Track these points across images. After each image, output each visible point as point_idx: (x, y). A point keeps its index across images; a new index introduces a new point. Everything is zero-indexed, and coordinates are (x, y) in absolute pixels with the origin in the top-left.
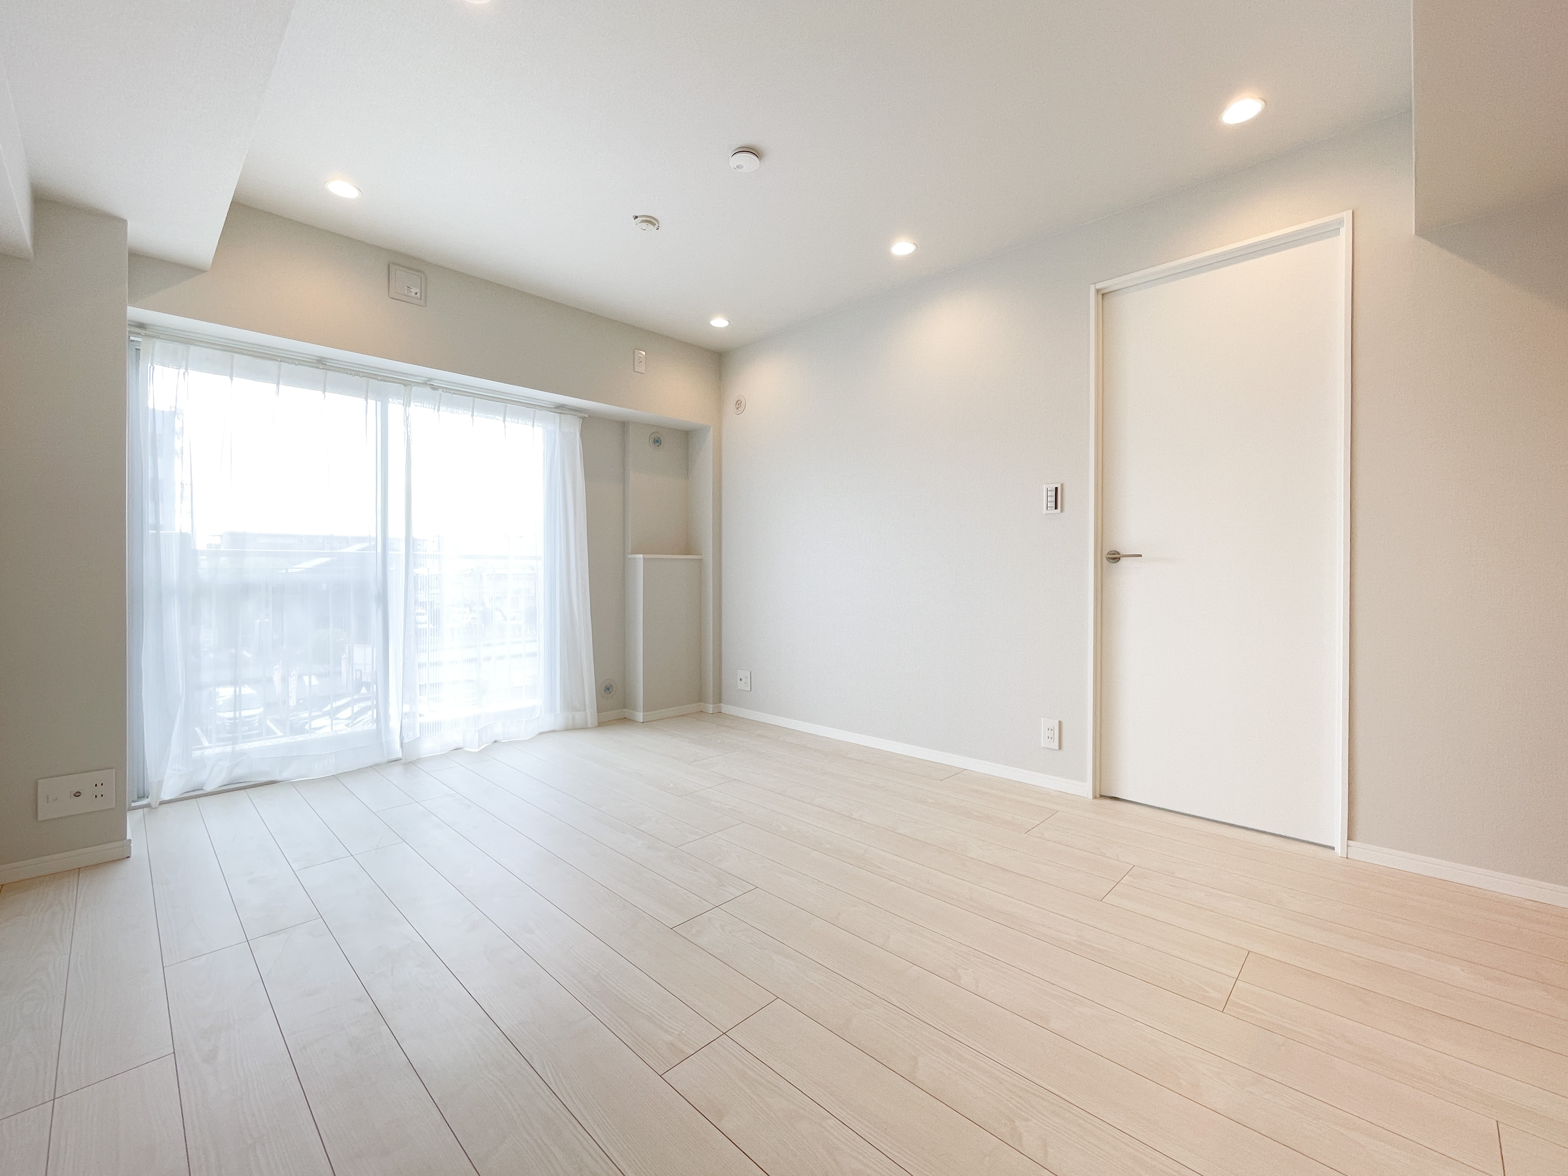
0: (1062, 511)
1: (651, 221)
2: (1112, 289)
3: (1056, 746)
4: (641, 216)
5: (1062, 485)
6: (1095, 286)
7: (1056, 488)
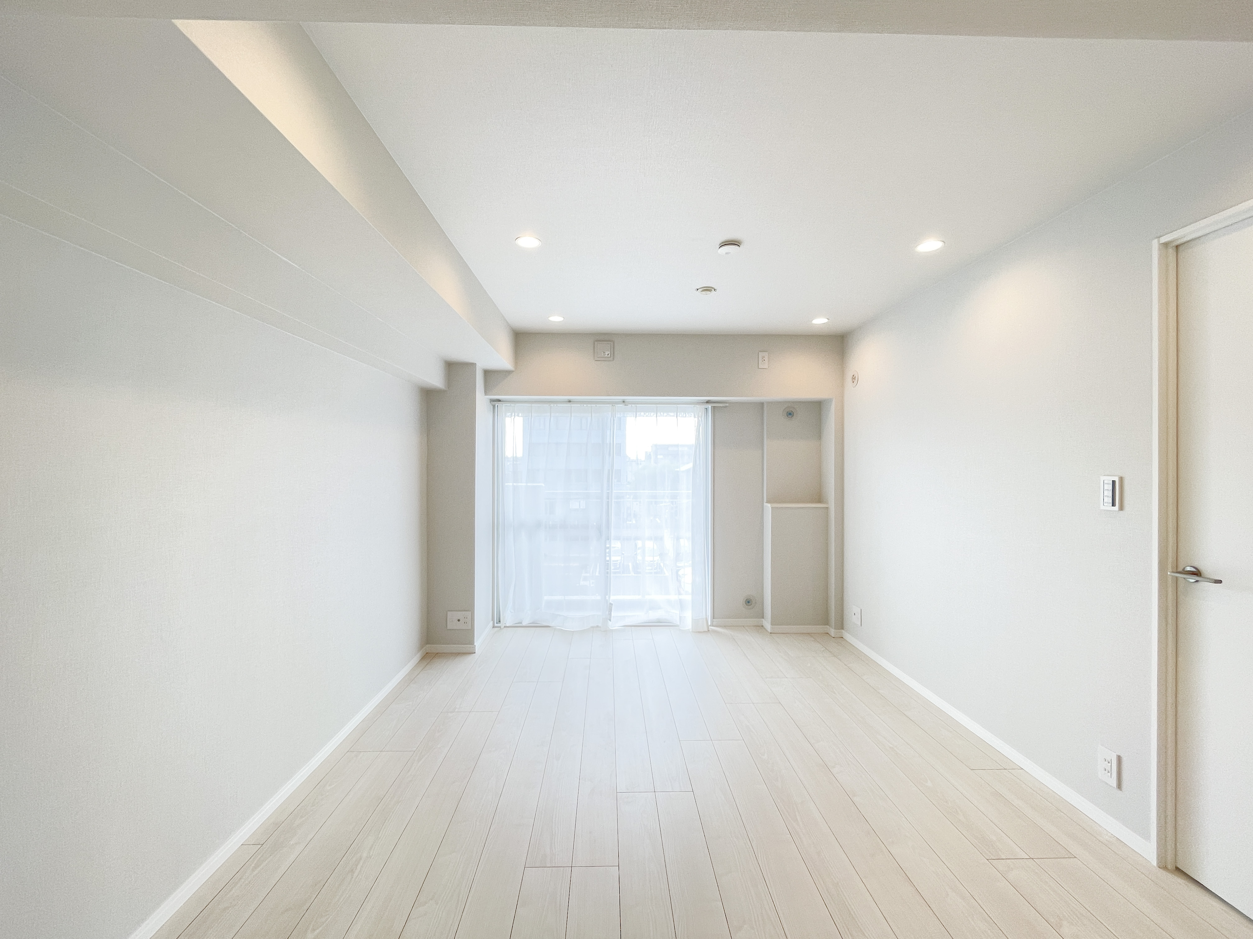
0: (1121, 508)
1: (708, 289)
2: (1185, 240)
3: (1114, 782)
4: (700, 288)
5: (1121, 479)
6: (1159, 241)
7: (1114, 482)
